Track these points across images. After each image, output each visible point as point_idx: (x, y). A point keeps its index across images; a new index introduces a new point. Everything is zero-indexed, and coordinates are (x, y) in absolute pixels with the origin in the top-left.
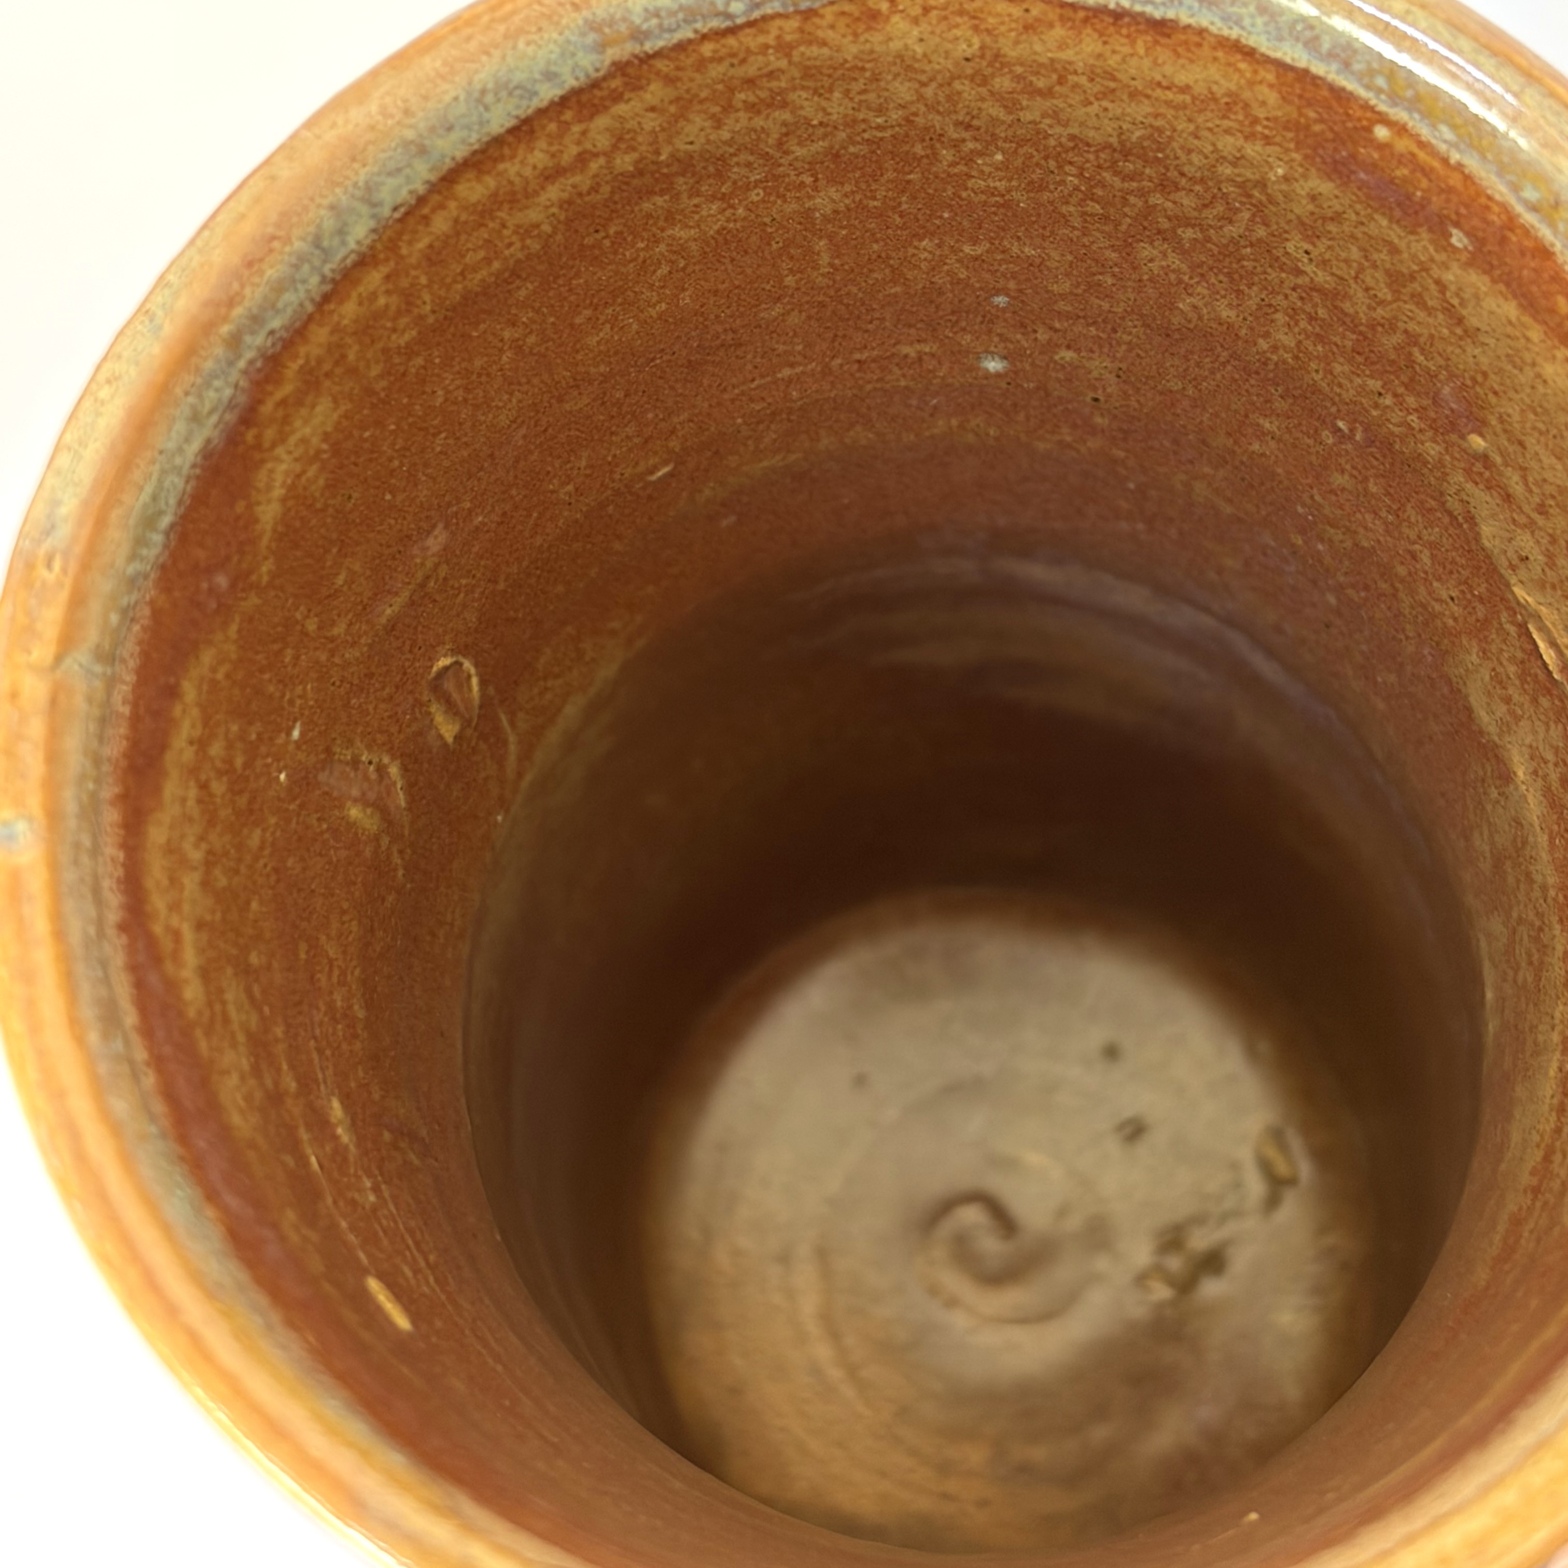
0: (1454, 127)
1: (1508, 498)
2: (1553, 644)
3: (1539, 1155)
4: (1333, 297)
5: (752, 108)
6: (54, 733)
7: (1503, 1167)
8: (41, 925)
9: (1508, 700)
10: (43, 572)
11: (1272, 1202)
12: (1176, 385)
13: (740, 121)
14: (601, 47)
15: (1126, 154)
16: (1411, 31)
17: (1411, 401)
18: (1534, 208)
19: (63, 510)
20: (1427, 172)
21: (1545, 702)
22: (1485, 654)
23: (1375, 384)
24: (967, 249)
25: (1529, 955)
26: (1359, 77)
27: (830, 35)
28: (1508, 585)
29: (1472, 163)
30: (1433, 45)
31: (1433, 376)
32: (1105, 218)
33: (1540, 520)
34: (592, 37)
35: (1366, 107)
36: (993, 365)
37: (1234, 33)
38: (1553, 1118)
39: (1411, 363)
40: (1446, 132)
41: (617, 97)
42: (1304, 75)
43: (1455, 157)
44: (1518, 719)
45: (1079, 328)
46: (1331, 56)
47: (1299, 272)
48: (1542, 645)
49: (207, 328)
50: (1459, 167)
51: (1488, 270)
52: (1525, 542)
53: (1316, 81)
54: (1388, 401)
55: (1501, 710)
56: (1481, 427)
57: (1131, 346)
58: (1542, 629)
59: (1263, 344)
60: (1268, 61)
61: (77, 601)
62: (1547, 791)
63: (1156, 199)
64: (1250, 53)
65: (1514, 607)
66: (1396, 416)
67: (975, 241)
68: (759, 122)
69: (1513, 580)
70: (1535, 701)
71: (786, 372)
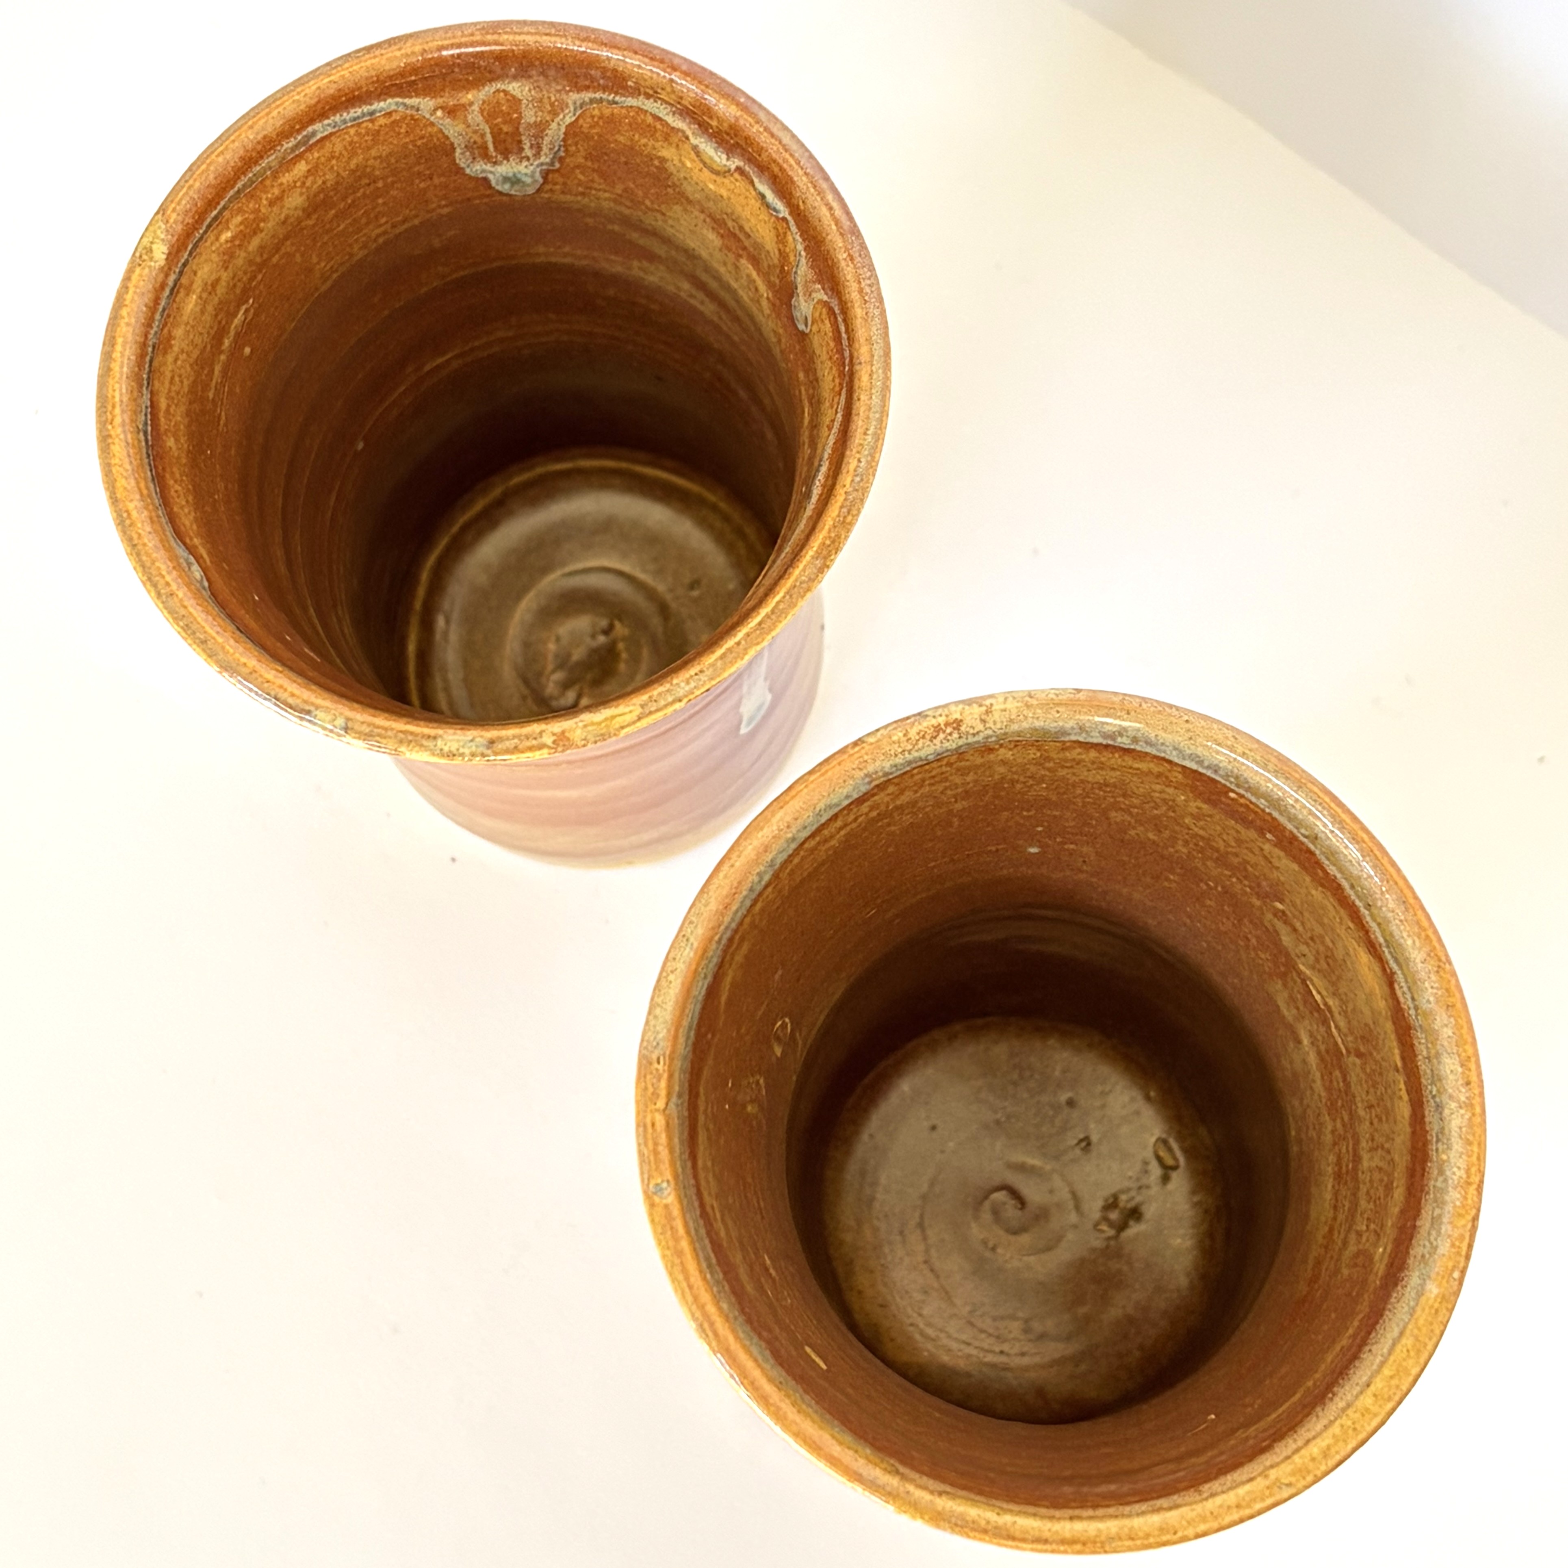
0: (1266, 800)
1: (1295, 930)
2: (1319, 993)
3: (1326, 1229)
4: (1207, 840)
5: (931, 785)
6: (670, 1138)
7: (1308, 1228)
8: (681, 1231)
9: (1298, 1008)
10: (656, 1065)
11: (1165, 1179)
12: (1125, 858)
13: (926, 789)
14: (870, 783)
15: (1107, 785)
16: (1246, 762)
17: (1246, 883)
18: (1306, 837)
19: (661, 1036)
20: (1256, 813)
21: (1316, 1014)
22: (1285, 985)
23: (1227, 873)
24: (1025, 813)
25: (1314, 1125)
26: (1222, 777)
27: (971, 758)
28: (1296, 964)
29: (1275, 814)
30: (1256, 768)
31: (1257, 878)
32: (1094, 803)
33: (1312, 944)
34: (867, 780)
35: (1225, 786)
36: (1033, 850)
37: (1163, 755)
38: (1332, 1212)
39: (1246, 870)
40: (1263, 801)
41: (873, 795)
42: (1195, 772)
43: (1267, 810)
44: (1303, 1018)
45: (1079, 837)
46: (1208, 767)
47: (1189, 829)
48: (1314, 992)
49: (711, 940)
50: (1270, 814)
51: (1283, 849)
52: (1304, 949)
53: (1200, 774)
54: (1234, 880)
55: (1294, 1011)
56: (1282, 901)
57: (1103, 844)
58: (1313, 985)
59: (1171, 850)
60: (1177, 765)
61: (671, 1076)
62: (1319, 1053)
63: (1121, 799)
64: (1170, 762)
65: (1299, 973)
66: (1239, 886)
67: (1028, 810)
68: (933, 788)
69: (1298, 961)
70: (1311, 1013)
71: (932, 864)
